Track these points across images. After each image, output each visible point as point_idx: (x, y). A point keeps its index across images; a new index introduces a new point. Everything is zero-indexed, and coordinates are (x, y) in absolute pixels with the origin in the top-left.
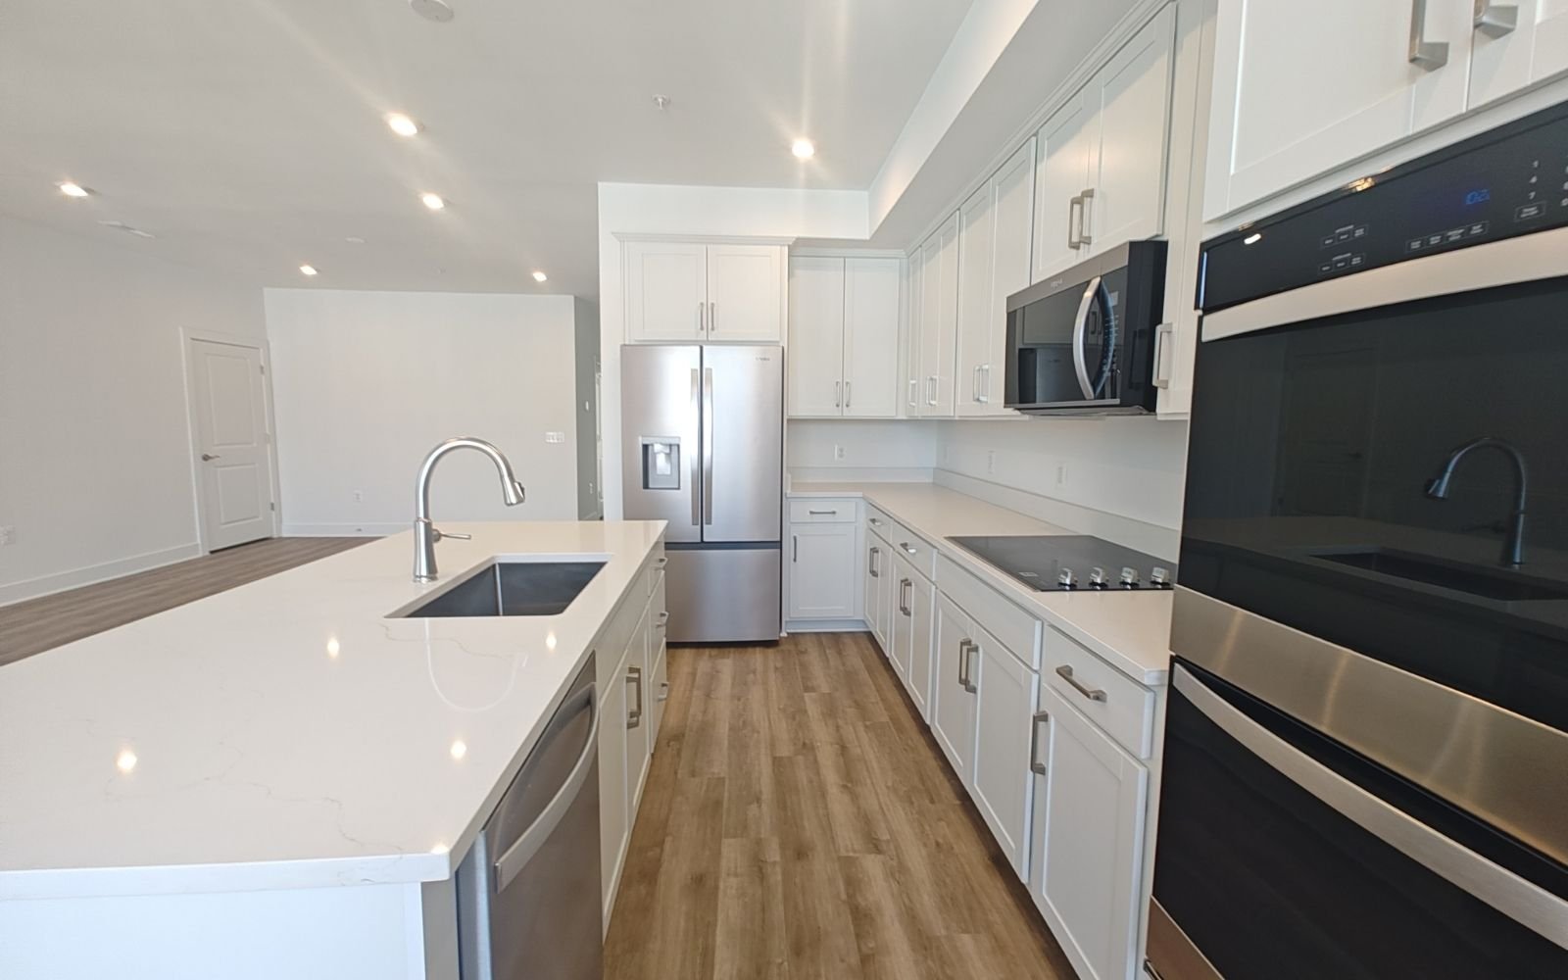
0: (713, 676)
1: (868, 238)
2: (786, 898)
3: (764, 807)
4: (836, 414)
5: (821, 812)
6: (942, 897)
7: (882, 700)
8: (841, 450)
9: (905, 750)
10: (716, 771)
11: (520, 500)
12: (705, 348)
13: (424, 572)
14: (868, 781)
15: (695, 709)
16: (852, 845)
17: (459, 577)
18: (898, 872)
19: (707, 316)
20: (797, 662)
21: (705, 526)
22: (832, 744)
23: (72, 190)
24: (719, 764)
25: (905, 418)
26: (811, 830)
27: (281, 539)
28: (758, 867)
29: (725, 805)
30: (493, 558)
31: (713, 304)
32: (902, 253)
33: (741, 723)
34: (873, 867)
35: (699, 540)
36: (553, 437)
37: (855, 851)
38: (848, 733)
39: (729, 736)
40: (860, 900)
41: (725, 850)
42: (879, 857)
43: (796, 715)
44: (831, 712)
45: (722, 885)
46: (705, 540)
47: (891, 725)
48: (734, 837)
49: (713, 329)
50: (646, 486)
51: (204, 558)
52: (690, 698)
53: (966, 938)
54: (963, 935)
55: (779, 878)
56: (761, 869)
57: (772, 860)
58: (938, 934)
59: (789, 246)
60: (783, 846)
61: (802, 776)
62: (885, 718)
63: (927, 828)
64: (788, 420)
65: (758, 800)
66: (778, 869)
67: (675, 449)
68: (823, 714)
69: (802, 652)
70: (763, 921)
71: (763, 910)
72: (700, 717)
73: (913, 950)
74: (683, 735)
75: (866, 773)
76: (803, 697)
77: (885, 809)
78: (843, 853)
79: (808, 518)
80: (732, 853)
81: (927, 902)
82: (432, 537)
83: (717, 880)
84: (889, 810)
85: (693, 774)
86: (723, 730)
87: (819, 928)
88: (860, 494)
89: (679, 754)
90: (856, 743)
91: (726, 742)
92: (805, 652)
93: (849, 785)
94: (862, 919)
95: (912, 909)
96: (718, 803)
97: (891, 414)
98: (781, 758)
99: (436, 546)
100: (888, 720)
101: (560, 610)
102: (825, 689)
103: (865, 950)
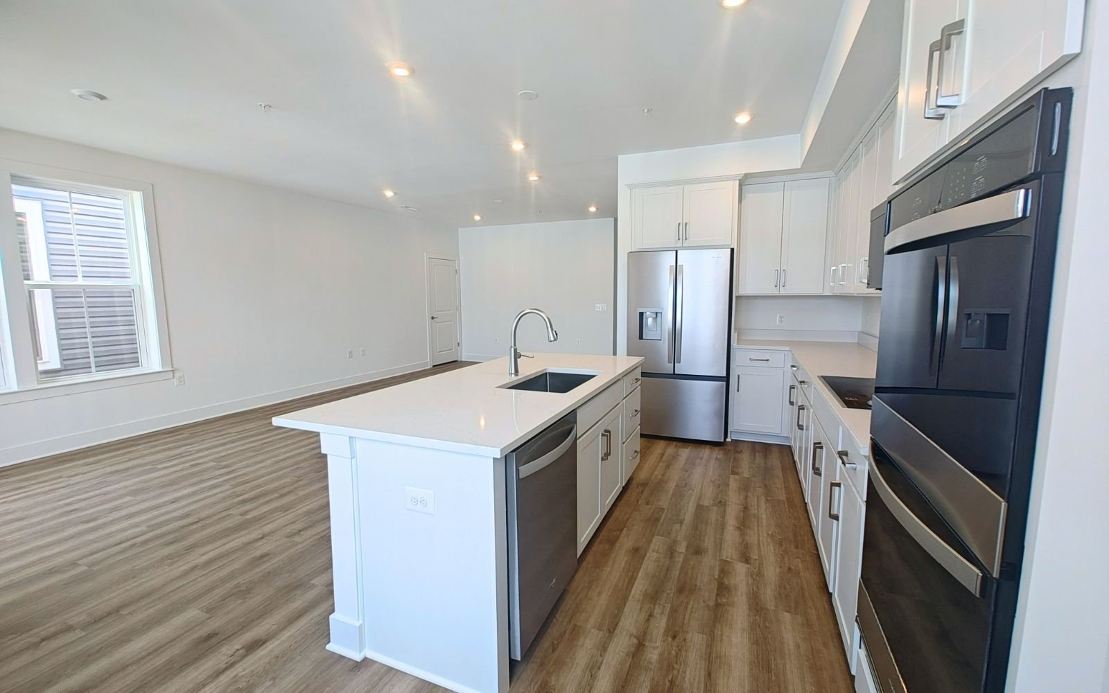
0: (675, 457)
1: (799, 167)
2: (682, 568)
3: (684, 527)
4: (775, 292)
5: (718, 536)
6: (780, 593)
7: (785, 487)
8: (781, 317)
9: (790, 517)
10: (661, 504)
11: (555, 340)
12: (679, 252)
13: (513, 372)
14: (756, 528)
15: (658, 472)
16: (732, 555)
17: (528, 376)
18: (757, 576)
19: (683, 230)
20: (732, 457)
21: (676, 364)
22: (738, 505)
23: (389, 194)
24: (664, 501)
26: (708, 542)
27: (461, 362)
28: (671, 552)
29: (661, 521)
30: (545, 369)
31: (686, 224)
32: (831, 173)
33: (684, 484)
34: (741, 569)
35: (672, 373)
36: (599, 307)
37: (731, 559)
38: (753, 501)
39: (674, 489)
40: (726, 580)
41: (654, 540)
42: (747, 565)
43: (722, 486)
44: (745, 487)
45: (648, 555)
46: (676, 373)
47: (786, 502)
48: (662, 536)
49: (686, 240)
50: (641, 337)
51: (430, 369)
52: (657, 466)
53: (787, 615)
54: (785, 613)
55: (681, 559)
56: (672, 553)
57: (680, 551)
58: (769, 607)
59: (740, 180)
60: (688, 547)
61: (713, 516)
62: (783, 497)
63: (786, 559)
64: (737, 297)
65: (681, 523)
66: (682, 556)
67: (659, 315)
68: (739, 487)
69: (738, 452)
70: (666, 574)
71: (667, 570)
72: (659, 477)
73: (749, 610)
74: (647, 484)
75: (756, 524)
76: (729, 477)
77: (761, 544)
78: (724, 558)
79: (749, 363)
80: (658, 542)
81: (768, 594)
82: (517, 356)
83: (646, 552)
84: (763, 545)
85: (647, 503)
86: (672, 486)
87: (696, 585)
88: (788, 348)
89: (642, 493)
90: (756, 507)
91: (671, 492)
92: (741, 452)
93: (742, 528)
94: (723, 588)
95: (757, 593)
96: (657, 520)
97: (819, 292)
98: (702, 506)
99: (518, 360)
100: (785, 499)
101: (566, 391)
102: (746, 474)
103: (719, 601)
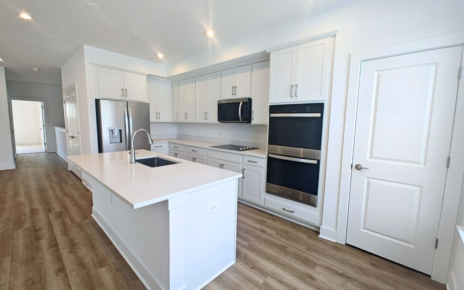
1: (166, 77)
4: (156, 121)
12: (128, 102)
19: (124, 93)
25: (172, 122)
31: (126, 90)
32: (171, 81)
49: (126, 96)
50: (110, 142)
59: (147, 76)
79: (155, 148)
88: (167, 141)
97: (169, 121)
